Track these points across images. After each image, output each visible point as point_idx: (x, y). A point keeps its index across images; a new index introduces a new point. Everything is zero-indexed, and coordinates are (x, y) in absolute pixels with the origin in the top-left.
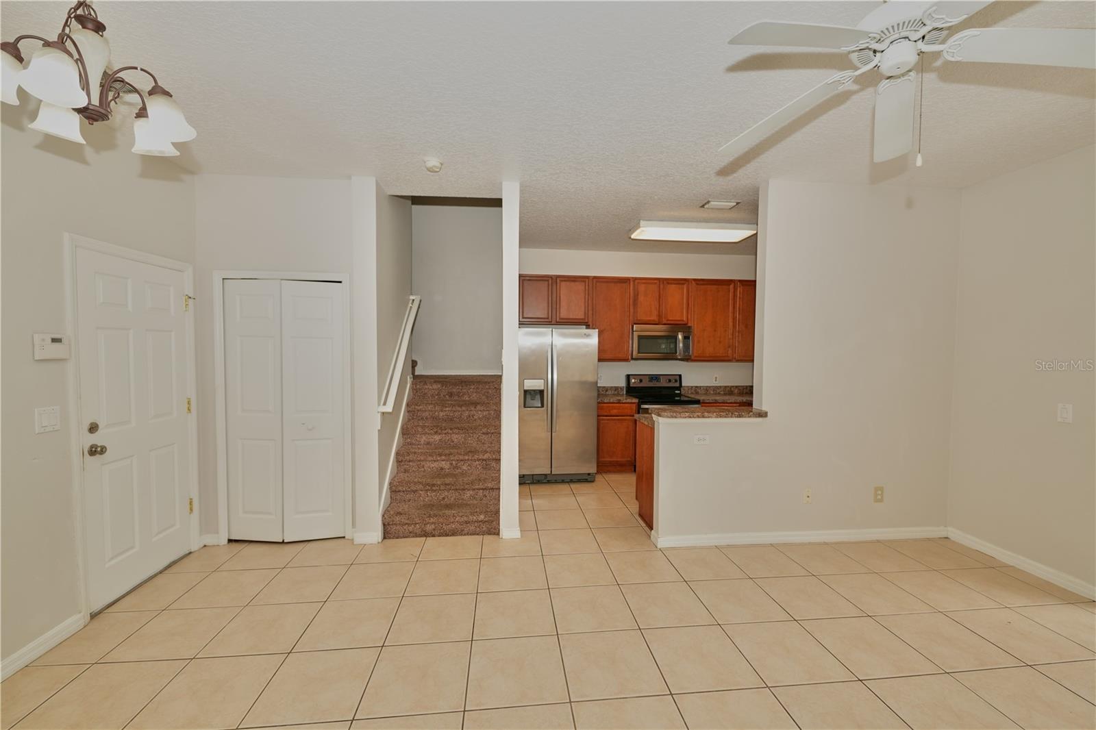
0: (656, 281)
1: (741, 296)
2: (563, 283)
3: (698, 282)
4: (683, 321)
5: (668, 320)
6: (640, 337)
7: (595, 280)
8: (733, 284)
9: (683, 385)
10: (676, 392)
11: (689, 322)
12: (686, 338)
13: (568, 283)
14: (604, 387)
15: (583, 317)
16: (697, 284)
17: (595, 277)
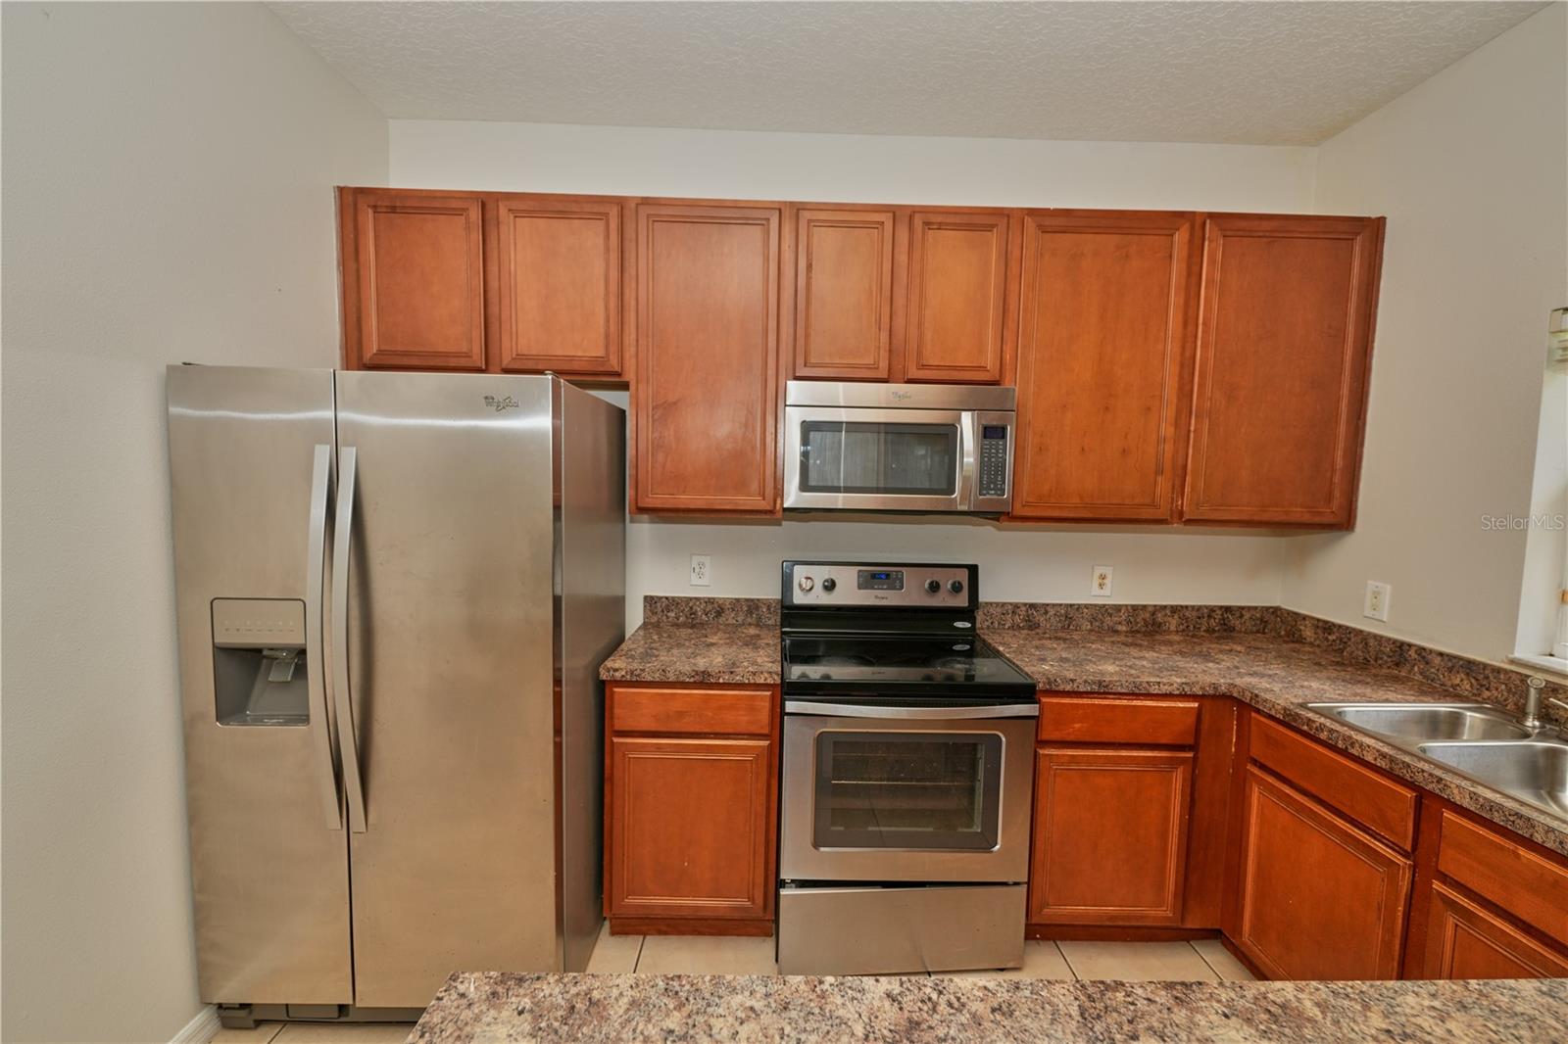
0: (877, 217)
1: (1218, 276)
2: (524, 224)
3: (1048, 222)
4: (983, 368)
5: (924, 367)
6: (808, 428)
7: (644, 211)
8: (1186, 227)
9: (983, 597)
10: (959, 624)
11: (1008, 375)
12: (990, 433)
13: (541, 223)
14: (710, 601)
15: (601, 353)
16: (1044, 230)
17: (646, 201)
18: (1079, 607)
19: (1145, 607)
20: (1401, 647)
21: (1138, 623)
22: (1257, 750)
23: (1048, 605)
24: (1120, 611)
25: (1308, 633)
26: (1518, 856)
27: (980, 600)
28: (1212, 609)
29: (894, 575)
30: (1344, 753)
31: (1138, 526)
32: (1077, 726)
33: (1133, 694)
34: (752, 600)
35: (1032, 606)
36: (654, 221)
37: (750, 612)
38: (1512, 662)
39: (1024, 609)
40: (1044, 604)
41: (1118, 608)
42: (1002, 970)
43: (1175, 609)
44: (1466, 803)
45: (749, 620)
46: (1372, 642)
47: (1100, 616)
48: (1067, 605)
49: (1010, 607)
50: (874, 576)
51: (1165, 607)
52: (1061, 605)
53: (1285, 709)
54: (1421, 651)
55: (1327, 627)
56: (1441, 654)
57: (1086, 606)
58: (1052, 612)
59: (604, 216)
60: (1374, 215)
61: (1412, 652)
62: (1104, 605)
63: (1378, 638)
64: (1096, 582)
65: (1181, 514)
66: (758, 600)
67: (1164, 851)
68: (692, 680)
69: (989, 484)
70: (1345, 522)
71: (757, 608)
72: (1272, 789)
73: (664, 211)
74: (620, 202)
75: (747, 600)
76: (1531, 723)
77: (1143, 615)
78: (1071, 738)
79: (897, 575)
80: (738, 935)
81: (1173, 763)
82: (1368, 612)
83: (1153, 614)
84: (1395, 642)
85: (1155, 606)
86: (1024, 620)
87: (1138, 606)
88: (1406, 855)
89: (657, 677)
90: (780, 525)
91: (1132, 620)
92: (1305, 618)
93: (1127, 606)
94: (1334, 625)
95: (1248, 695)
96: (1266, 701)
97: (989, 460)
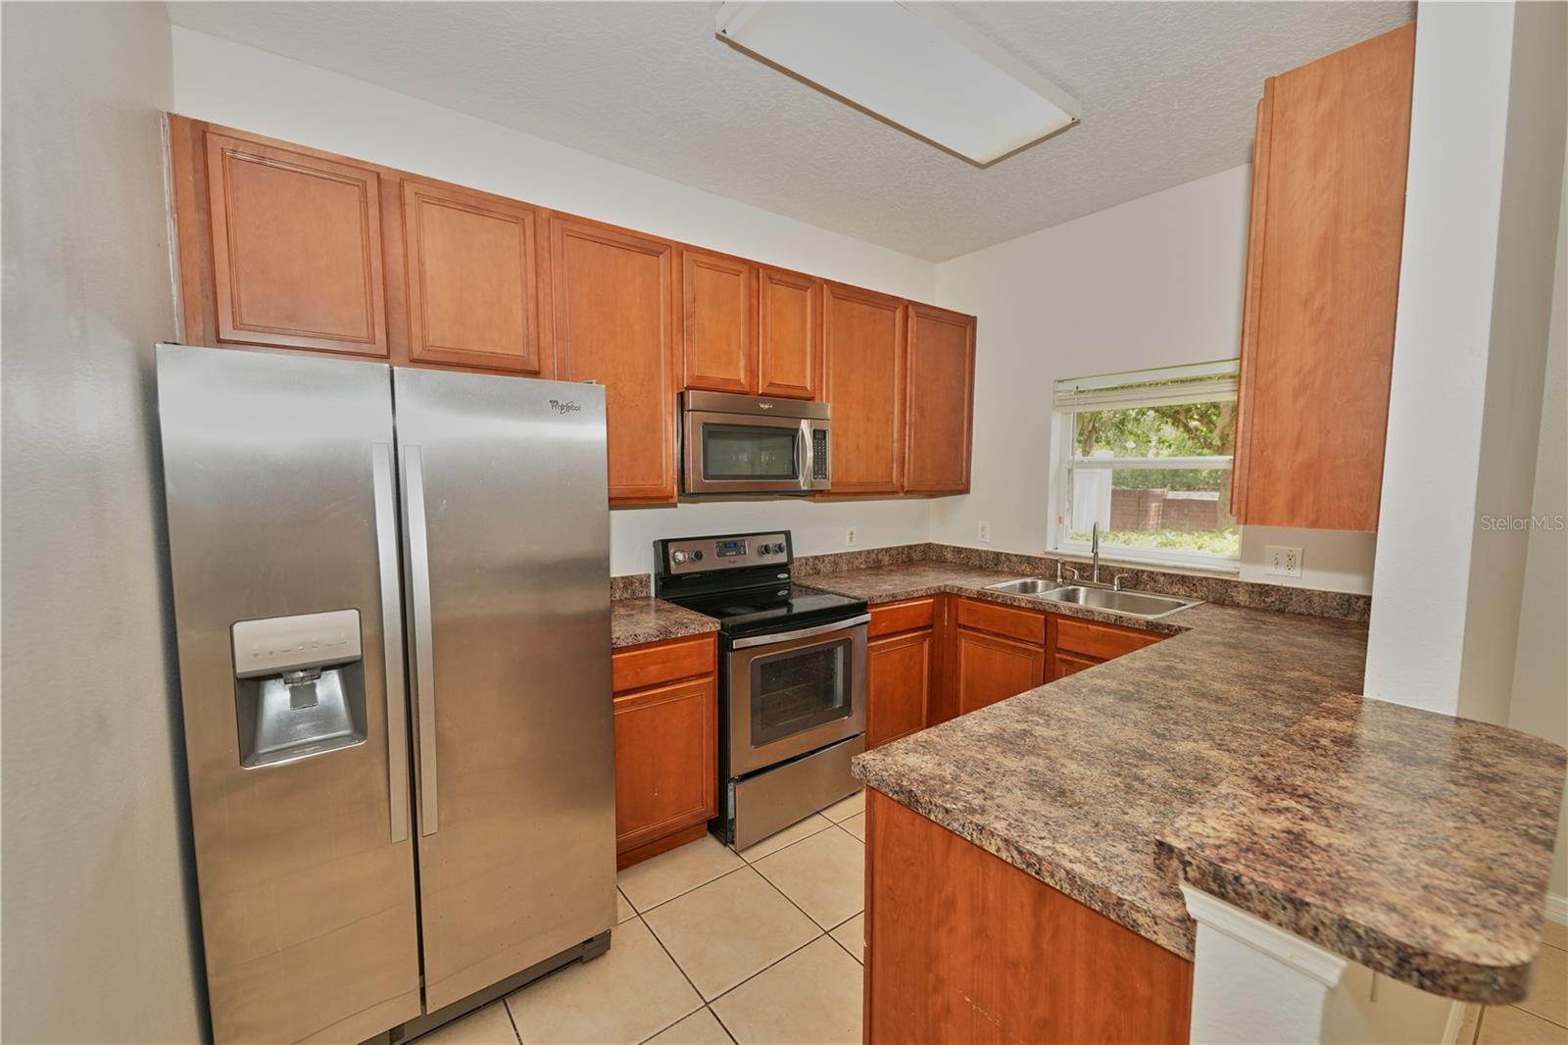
20: (998, 555)
22: (962, 620)
25: (949, 556)
26: (1088, 628)
27: (794, 556)
28: (903, 548)
29: (739, 544)
30: (1011, 606)
31: (838, 498)
32: (884, 624)
33: (907, 599)
34: (627, 577)
36: (568, 235)
37: (625, 588)
38: (1047, 553)
42: (853, 794)
43: (888, 550)
44: (1067, 613)
45: (625, 595)
46: (983, 555)
50: (725, 545)
53: (978, 592)
54: (1007, 555)
55: (959, 551)
56: (1016, 556)
57: (845, 554)
59: (518, 220)
60: (972, 315)
61: (1003, 557)
63: (985, 552)
65: (902, 487)
66: (632, 577)
67: (921, 691)
68: (657, 639)
69: (818, 471)
70: (965, 490)
71: (632, 584)
72: (974, 638)
73: (577, 228)
74: (534, 210)
75: (623, 578)
76: (1059, 580)
78: (881, 633)
80: (690, 842)
81: (924, 637)
82: (980, 539)
84: (994, 553)
86: (812, 569)
88: (1041, 646)
89: (630, 642)
90: (676, 507)
92: (947, 547)
94: (963, 549)
95: (956, 589)
96: (967, 590)
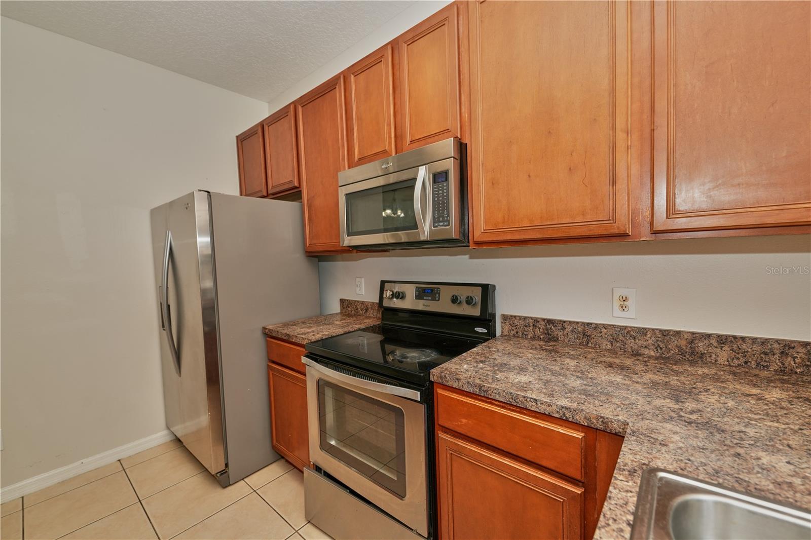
18: (597, 326)
19: (678, 333)
21: (670, 350)
23: (564, 322)
24: (646, 334)
35: (550, 321)
39: (543, 323)
40: (561, 321)
41: (643, 332)
47: (621, 338)
48: (583, 323)
49: (531, 321)
51: (709, 336)
52: (578, 323)
58: (569, 329)
62: (626, 327)
64: (617, 304)
77: (674, 343)
79: (437, 290)
83: (692, 342)
85: (693, 333)
87: (669, 331)
91: (662, 345)
93: (653, 330)
97: (438, 199)
